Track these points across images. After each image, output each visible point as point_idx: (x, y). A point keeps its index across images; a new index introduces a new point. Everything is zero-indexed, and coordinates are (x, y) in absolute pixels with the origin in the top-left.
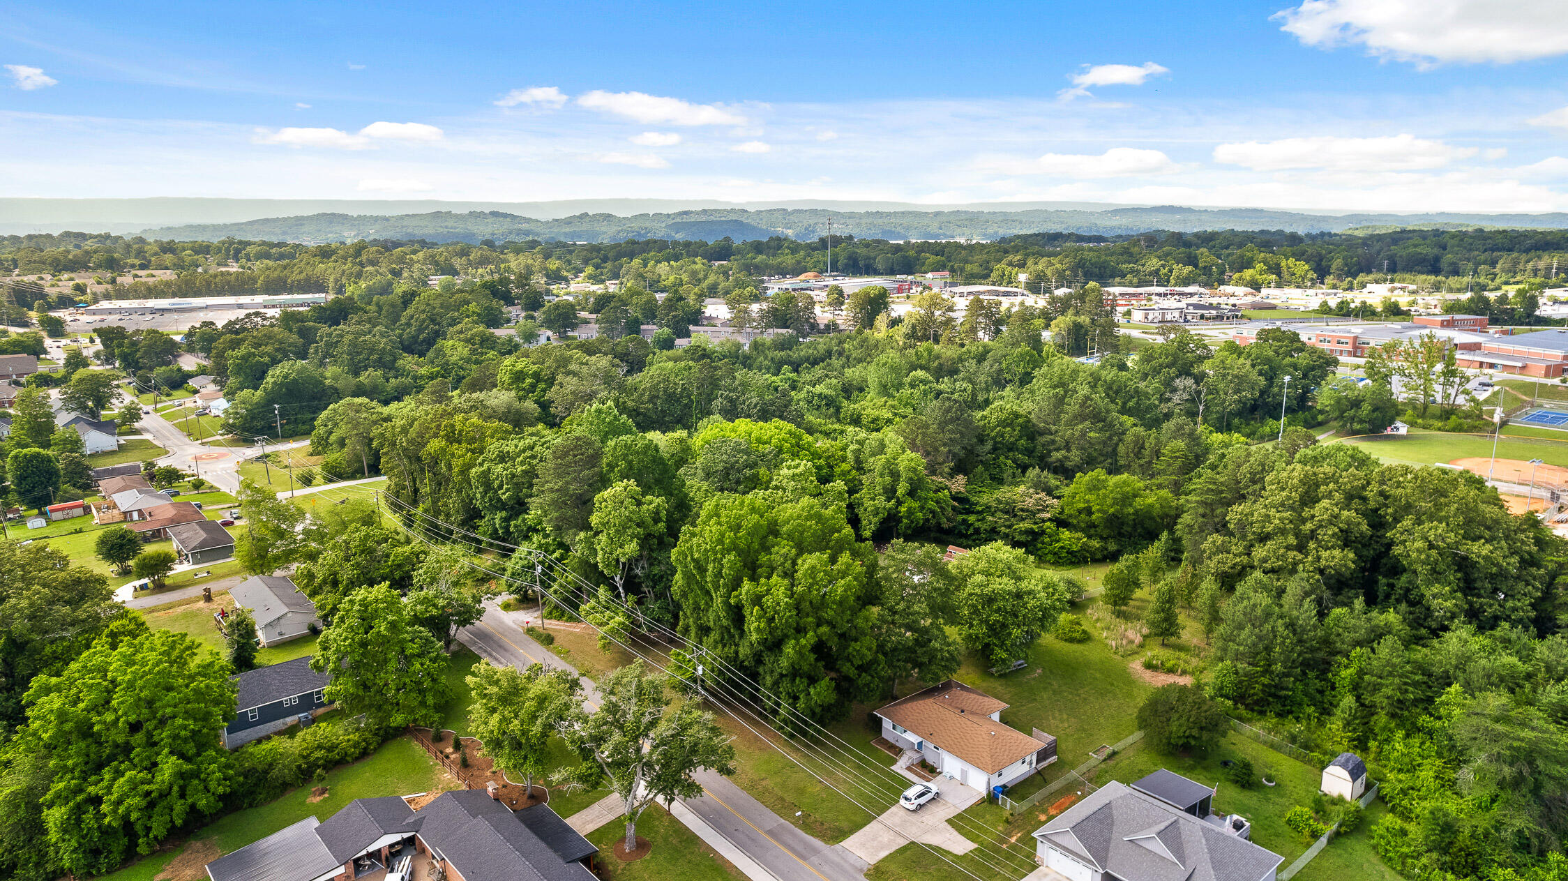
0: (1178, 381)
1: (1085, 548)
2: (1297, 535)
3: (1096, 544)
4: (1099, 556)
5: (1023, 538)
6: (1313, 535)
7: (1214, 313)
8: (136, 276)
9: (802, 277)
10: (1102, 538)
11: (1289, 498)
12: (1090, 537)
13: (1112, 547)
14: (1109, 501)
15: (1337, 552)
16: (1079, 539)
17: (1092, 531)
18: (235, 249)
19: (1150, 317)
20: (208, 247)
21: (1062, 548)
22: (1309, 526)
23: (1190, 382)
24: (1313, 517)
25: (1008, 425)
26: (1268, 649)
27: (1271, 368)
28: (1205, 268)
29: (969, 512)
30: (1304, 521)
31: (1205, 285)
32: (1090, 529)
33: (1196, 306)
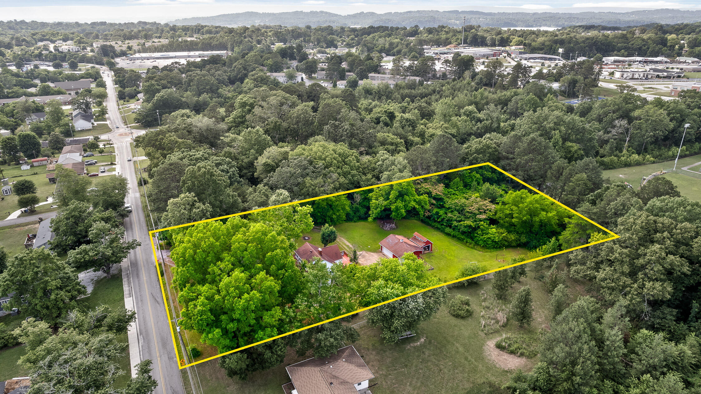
0: (617, 122)
1: (504, 239)
2: (631, 264)
3: (512, 237)
4: (514, 244)
5: (466, 230)
6: (643, 267)
7: (665, 74)
8: (154, 42)
9: (448, 47)
10: (518, 233)
11: (630, 238)
12: (509, 232)
13: (524, 239)
14: (524, 212)
15: (658, 285)
16: (502, 233)
17: (512, 229)
18: (198, 29)
19: (625, 76)
20: (188, 28)
21: (489, 238)
22: (641, 261)
23: (624, 122)
24: (645, 255)
25: (481, 153)
26: (574, 363)
27: (681, 116)
28: (671, 46)
29: (442, 207)
30: (638, 256)
31: (667, 56)
32: (511, 228)
33: (655, 70)
